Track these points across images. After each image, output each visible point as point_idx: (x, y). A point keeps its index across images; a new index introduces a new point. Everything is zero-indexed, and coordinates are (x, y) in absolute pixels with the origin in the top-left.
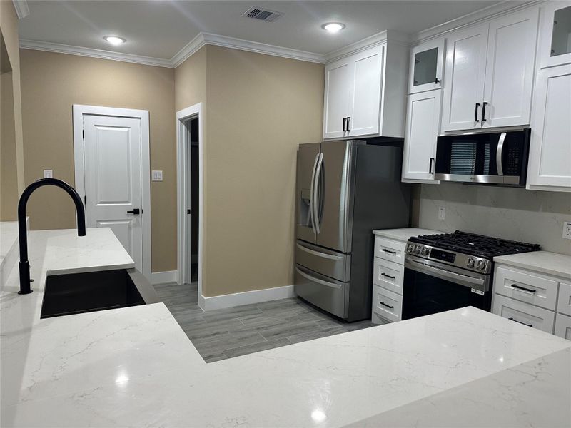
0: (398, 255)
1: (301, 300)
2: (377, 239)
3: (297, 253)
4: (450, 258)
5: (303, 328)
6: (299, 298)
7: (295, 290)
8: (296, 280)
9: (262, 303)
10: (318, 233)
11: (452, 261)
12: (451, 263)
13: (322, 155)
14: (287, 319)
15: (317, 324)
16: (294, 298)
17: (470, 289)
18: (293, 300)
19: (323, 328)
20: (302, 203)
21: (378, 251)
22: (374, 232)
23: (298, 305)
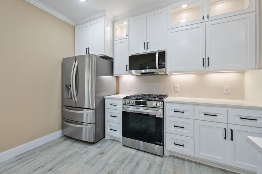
0: (117, 106)
1: (67, 137)
2: (106, 100)
3: (63, 112)
4: (144, 104)
5: (70, 156)
6: (65, 136)
7: (63, 133)
8: (63, 127)
9: (41, 146)
10: (76, 101)
11: (146, 105)
12: (146, 106)
13: (77, 62)
14: (58, 153)
15: (78, 150)
16: (62, 137)
17: (156, 116)
18: (62, 138)
19: (83, 152)
20: (66, 87)
21: (107, 105)
22: (105, 97)
23: (65, 141)
